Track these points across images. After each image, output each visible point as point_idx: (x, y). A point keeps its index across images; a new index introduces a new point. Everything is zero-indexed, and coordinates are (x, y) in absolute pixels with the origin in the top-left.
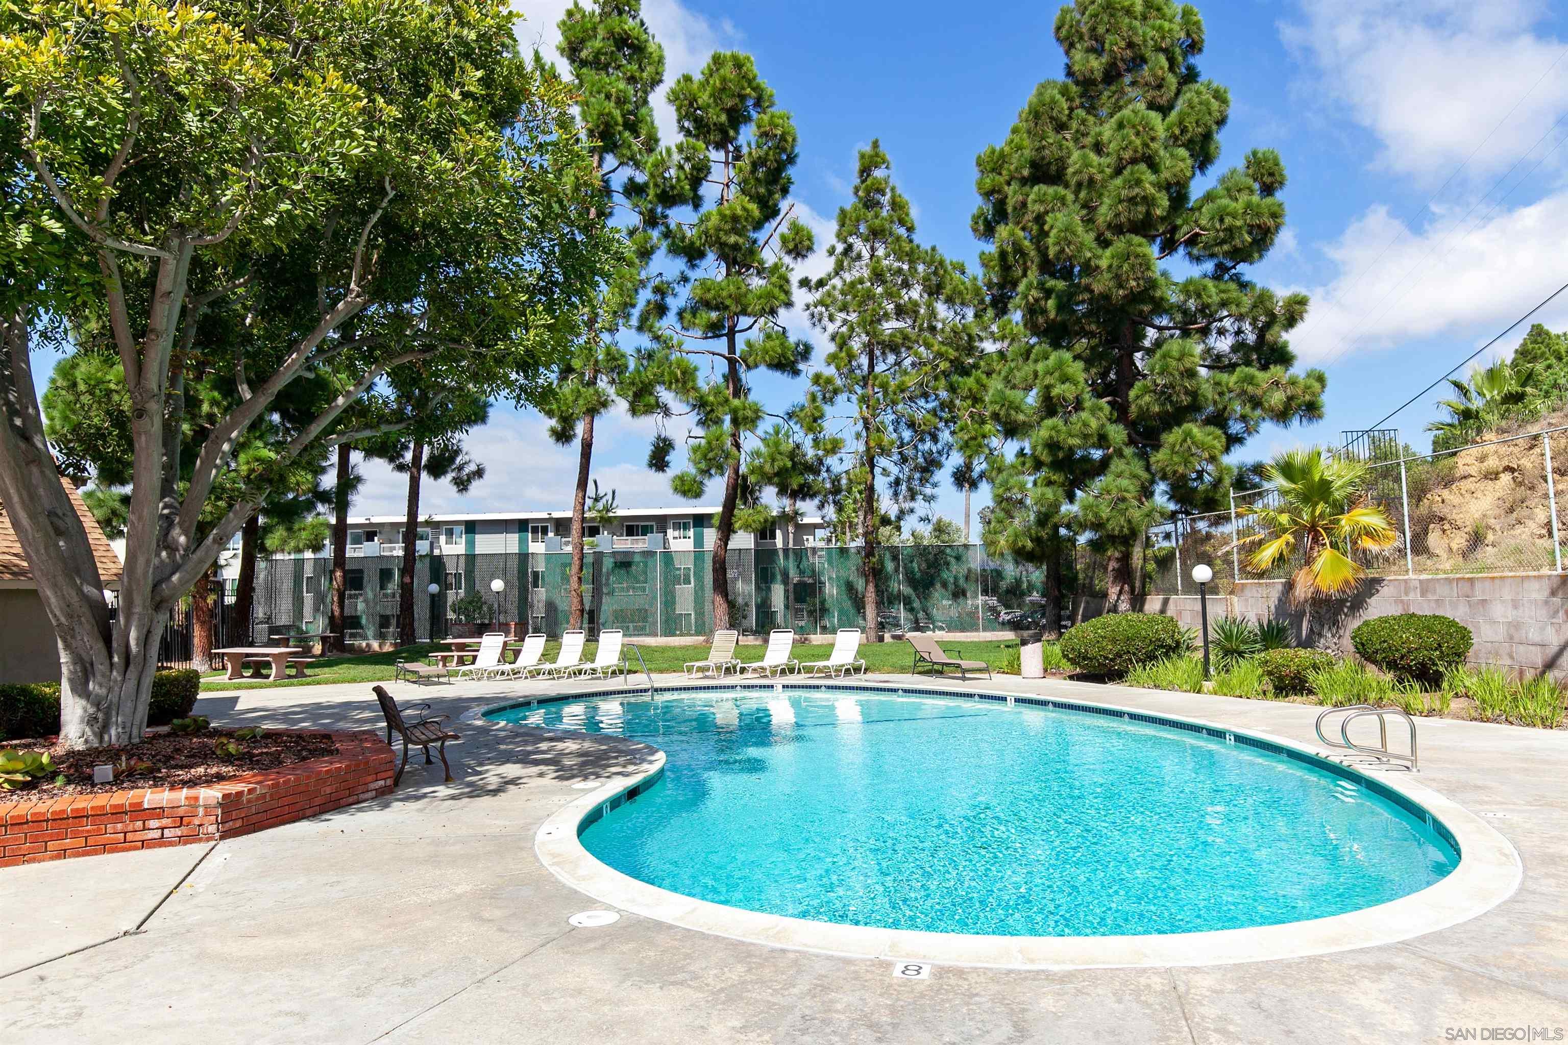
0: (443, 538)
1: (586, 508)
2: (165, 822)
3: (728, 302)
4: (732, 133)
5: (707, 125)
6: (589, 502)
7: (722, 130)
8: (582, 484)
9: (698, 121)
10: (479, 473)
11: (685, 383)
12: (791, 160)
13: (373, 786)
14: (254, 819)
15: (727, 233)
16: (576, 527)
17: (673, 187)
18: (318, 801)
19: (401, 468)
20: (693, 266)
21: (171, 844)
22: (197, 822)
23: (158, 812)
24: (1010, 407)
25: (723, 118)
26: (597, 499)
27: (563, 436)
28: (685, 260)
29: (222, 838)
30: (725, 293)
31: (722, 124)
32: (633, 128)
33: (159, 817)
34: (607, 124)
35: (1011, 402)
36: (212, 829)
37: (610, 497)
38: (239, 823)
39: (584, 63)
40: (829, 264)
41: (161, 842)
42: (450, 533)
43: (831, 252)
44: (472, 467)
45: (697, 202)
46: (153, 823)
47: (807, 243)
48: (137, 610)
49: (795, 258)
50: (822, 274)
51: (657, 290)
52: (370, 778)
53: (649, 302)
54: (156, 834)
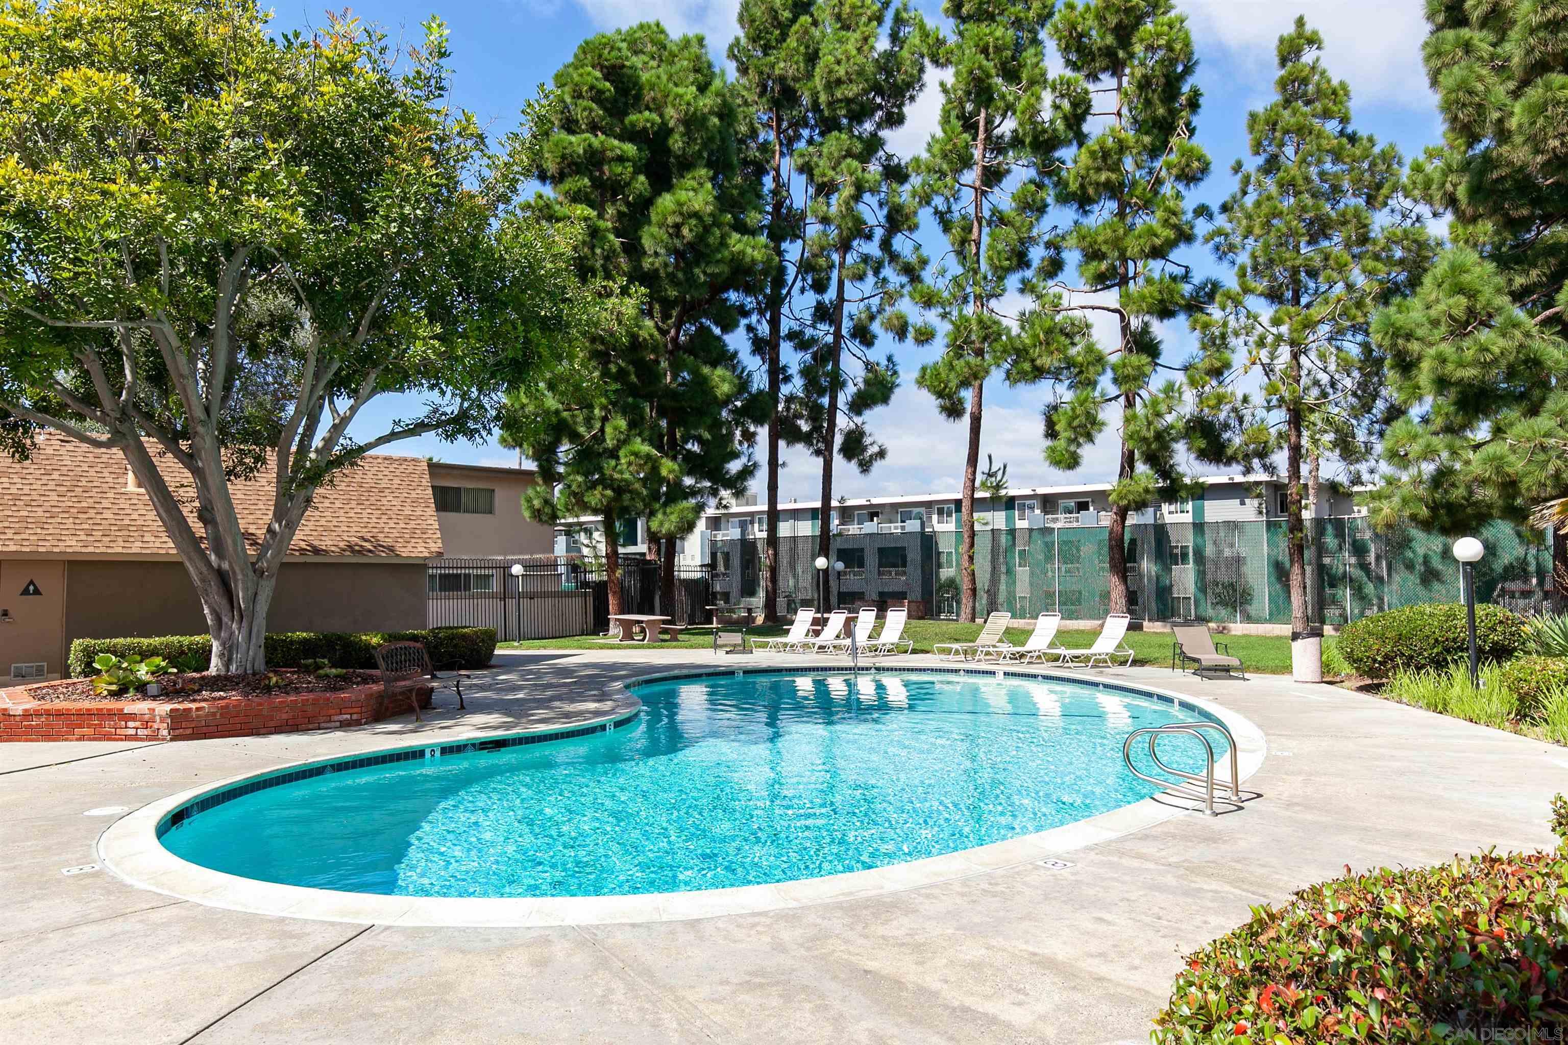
1: (977, 484)
2: (138, 724)
3: (1104, 248)
4: (1122, 53)
5: (1092, 52)
6: (979, 478)
7: (1109, 52)
8: (973, 459)
9: (1082, 49)
10: (882, 454)
11: (1048, 344)
12: (1188, 70)
14: (204, 730)
15: (1098, 170)
16: (966, 506)
17: (1044, 131)
18: (272, 724)
19: (818, 453)
20: (1086, 213)
21: (141, 740)
22: (156, 726)
23: (132, 717)
24: (1395, 335)
25: (1110, 39)
26: (990, 475)
27: (953, 410)
28: (1075, 206)
29: (172, 740)
30: (1100, 239)
31: (1108, 47)
32: (1012, 76)
33: (134, 720)
35: (1398, 329)
36: (165, 732)
37: (1000, 473)
38: (189, 731)
39: (965, 19)
40: (1233, 185)
41: (135, 738)
43: (1238, 167)
44: (875, 449)
45: (1080, 139)
46: (131, 724)
47: (1196, 164)
49: (1188, 185)
50: (1225, 197)
51: (1048, 245)
52: (332, 712)
53: (1043, 259)
54: (133, 732)
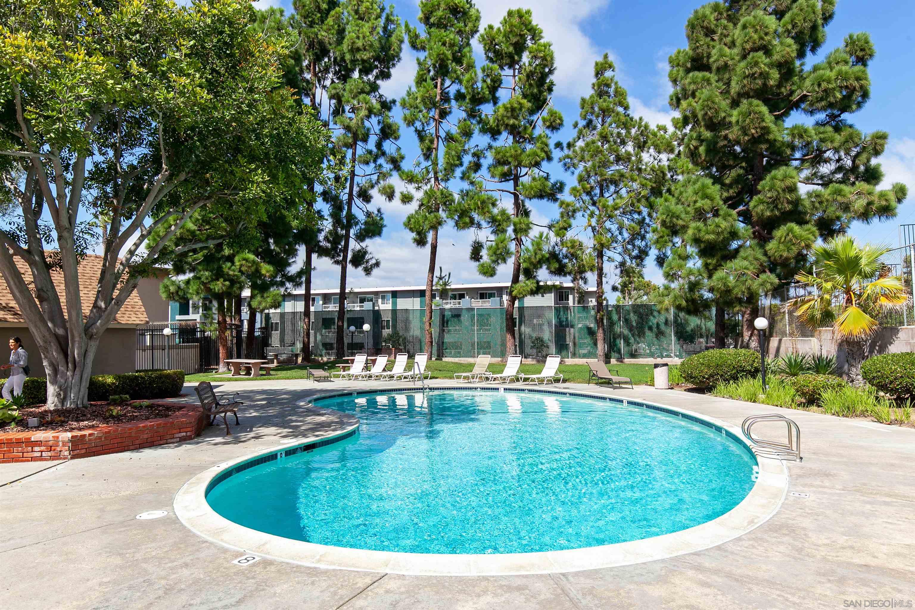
0: (380, 301)
1: (434, 283)
2: (43, 448)
3: (510, 160)
4: (516, 58)
5: (501, 54)
6: (435, 280)
7: (510, 56)
8: (432, 269)
9: (496, 52)
10: (377, 264)
11: (483, 209)
12: (551, 71)
13: (177, 435)
14: (94, 449)
15: (508, 118)
16: (428, 294)
17: (478, 93)
18: (137, 442)
19: (337, 262)
20: (495, 139)
21: (46, 460)
22: (59, 449)
23: (38, 443)
24: (672, 216)
25: (511, 49)
26: (441, 278)
27: (421, 242)
28: (490, 136)
29: (72, 458)
30: (508, 154)
31: (510, 53)
32: (458, 61)
33: (40, 446)
34: (442, 60)
35: (674, 213)
36: (67, 453)
37: (447, 278)
38: (83, 451)
39: (431, 26)
40: (574, 133)
41: (41, 459)
42: (383, 298)
43: (576, 125)
44: (373, 261)
45: (495, 101)
46: (36, 449)
47: (558, 121)
48: (77, 339)
49: (552, 130)
50: (571, 140)
51: (474, 155)
52: (175, 431)
53: (470, 162)
54: (39, 454)
